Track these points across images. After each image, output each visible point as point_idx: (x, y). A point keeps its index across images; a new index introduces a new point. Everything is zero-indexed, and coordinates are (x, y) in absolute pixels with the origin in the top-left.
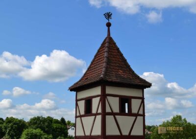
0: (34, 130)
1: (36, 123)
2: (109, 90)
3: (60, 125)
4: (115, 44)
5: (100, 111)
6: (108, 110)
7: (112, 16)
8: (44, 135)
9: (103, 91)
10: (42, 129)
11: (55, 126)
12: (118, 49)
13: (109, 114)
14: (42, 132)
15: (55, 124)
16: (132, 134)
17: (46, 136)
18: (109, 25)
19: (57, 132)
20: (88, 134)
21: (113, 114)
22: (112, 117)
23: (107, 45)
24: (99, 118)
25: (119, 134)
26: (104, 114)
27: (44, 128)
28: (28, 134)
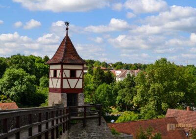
0: (16, 70)
1: (17, 63)
2: (65, 67)
3: (43, 64)
4: (70, 40)
5: (60, 77)
6: (64, 76)
7: (69, 24)
8: (27, 75)
9: (62, 67)
10: (25, 69)
11: (38, 65)
12: (71, 43)
13: (64, 78)
14: (24, 72)
15: (38, 64)
16: (76, 87)
17: (29, 77)
18: (67, 29)
19: (40, 72)
20: (55, 87)
21: (66, 78)
22: (66, 80)
23: (65, 41)
24: (60, 80)
25: (69, 87)
26: (62, 78)
27: (27, 68)
28: (10, 74)
